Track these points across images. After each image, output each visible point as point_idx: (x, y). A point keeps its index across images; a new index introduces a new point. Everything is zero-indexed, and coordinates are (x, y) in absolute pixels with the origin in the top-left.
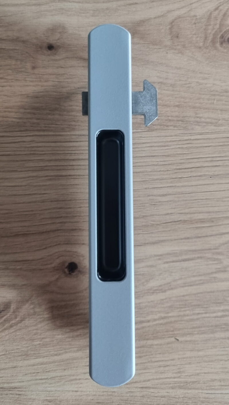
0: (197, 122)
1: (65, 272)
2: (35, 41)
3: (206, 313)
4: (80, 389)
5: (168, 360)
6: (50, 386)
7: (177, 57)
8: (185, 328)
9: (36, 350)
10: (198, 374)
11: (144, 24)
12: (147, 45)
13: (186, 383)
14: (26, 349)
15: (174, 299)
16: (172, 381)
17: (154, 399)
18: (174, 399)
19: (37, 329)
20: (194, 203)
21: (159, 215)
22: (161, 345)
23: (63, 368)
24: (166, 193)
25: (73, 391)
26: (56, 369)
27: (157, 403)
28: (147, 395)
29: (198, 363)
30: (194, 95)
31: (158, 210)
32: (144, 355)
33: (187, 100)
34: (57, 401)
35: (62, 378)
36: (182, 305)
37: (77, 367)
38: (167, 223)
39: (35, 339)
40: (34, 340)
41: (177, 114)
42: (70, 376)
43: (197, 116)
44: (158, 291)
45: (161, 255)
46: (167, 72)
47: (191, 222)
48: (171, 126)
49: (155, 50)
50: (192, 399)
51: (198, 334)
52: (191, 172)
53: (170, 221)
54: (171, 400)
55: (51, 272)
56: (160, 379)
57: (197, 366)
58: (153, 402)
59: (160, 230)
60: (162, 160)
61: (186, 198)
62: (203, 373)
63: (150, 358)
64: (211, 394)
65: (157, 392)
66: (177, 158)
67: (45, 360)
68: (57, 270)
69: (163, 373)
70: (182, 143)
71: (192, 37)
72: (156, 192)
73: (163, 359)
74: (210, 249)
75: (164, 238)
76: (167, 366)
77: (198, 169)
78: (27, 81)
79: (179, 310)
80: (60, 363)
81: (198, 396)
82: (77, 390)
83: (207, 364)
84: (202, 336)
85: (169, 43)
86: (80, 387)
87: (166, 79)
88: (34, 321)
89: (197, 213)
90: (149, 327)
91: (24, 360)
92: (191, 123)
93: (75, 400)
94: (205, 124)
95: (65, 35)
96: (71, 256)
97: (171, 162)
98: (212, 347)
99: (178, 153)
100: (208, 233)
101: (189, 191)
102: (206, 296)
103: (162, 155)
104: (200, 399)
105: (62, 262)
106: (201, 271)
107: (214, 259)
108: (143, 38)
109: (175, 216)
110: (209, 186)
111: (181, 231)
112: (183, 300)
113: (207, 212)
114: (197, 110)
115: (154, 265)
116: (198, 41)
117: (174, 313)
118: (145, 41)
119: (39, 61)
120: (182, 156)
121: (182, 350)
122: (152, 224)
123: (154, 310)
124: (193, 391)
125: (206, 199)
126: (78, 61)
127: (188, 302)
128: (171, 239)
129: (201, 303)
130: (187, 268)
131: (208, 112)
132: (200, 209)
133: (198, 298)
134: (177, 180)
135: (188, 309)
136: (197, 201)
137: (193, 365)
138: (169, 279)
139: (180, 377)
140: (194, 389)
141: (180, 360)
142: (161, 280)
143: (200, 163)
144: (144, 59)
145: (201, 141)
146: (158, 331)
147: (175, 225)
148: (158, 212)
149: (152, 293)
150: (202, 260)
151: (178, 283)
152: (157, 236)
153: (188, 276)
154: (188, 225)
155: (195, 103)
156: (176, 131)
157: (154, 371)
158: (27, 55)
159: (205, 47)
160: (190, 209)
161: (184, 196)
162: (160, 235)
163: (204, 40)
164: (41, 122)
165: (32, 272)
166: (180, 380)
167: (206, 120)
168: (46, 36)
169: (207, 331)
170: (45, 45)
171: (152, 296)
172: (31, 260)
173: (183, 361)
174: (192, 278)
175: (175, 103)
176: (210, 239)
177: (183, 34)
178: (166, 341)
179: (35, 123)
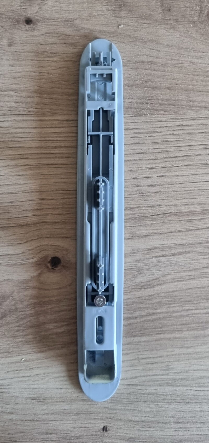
0: (191, 106)
1: (48, 267)
2: (10, 14)
3: (196, 309)
4: (65, 387)
5: (156, 357)
6: (33, 383)
7: (169, 33)
8: (174, 325)
9: (19, 347)
10: (187, 371)
12: (136, 19)
13: (175, 380)
14: (8, 346)
15: (163, 295)
16: (161, 379)
17: (142, 396)
18: (161, 396)
19: (19, 326)
20: (185, 194)
21: (147, 207)
22: (149, 342)
23: (47, 365)
24: (155, 184)
25: (57, 389)
26: (39, 366)
27: (144, 400)
28: (133, 392)
29: (187, 360)
30: (187, 75)
31: (146, 202)
32: (131, 352)
33: (179, 82)
34: (40, 399)
35: (46, 375)
36: (172, 301)
38: (156, 215)
40: (16, 337)
41: (168, 97)
42: (55, 373)
43: (190, 99)
44: (146, 287)
45: (149, 249)
46: (157, 50)
47: (181, 214)
48: (161, 110)
49: (145, 25)
50: (181, 396)
51: (187, 330)
52: (183, 160)
53: (158, 213)
54: (159, 397)
55: (32, 267)
56: (147, 376)
57: (186, 363)
58: (140, 399)
59: (148, 223)
60: (151, 148)
61: (177, 189)
62: (192, 370)
63: (138, 355)
64: (200, 391)
65: (144, 389)
66: (167, 146)
67: (28, 357)
68: (40, 265)
69: (151, 370)
70: (173, 129)
71: (185, 10)
72: (144, 182)
73: (151, 356)
74: (201, 243)
75: (153, 231)
76: (155, 363)
77: (190, 157)
78: (3, 59)
79: (168, 306)
80: (44, 360)
81: (187, 393)
82: (61, 388)
83: (196, 361)
84: (192, 332)
85: (160, 17)
87: (157, 57)
88: (16, 317)
89: (189, 205)
90: (136, 323)
91: (6, 357)
92: (184, 107)
93: (60, 397)
94: (198, 108)
95: (45, 7)
96: (54, 250)
97: (161, 150)
98: (202, 344)
99: (168, 139)
100: (200, 226)
101: (180, 181)
102: (196, 292)
103: (151, 142)
104: (188, 396)
105: (44, 256)
106: (191, 266)
107: (205, 254)
108: (131, 11)
109: (164, 208)
110: (202, 176)
111: (171, 224)
112: (172, 296)
113: (199, 204)
114: (190, 93)
115: (142, 260)
116: (192, 14)
117: (162, 309)
118: (134, 15)
119: (15, 37)
120: (172, 143)
121: (171, 347)
122: (140, 216)
123: (141, 306)
124: (182, 388)
125: (199, 190)
126: (60, 37)
127: (177, 298)
128: (161, 233)
129: (191, 299)
130: (177, 263)
131: (202, 95)
132: (192, 200)
133: (188, 294)
134: (167, 169)
135: (177, 305)
136: (189, 191)
137: (182, 362)
138: (157, 274)
139: (168, 374)
140: (183, 386)
141: (168, 357)
142: (149, 276)
143: (193, 150)
144: (132, 35)
145: (194, 127)
146: (145, 328)
147: (165, 217)
148: (146, 204)
149: (139, 289)
150: (193, 255)
151: (167, 278)
152: (146, 229)
153: (178, 271)
154: (178, 218)
155: (187, 85)
156: (166, 116)
157: (141, 368)
158: (3, 30)
159: (200, 22)
160: (181, 200)
161: (174, 187)
162: (148, 228)
163: (199, 14)
164: (19, 105)
165: (12, 267)
166: (168, 377)
167: (199, 103)
168: (23, 8)
169: (197, 328)
170: (23, 18)
171: (140, 292)
172: (12, 255)
173: (172, 358)
174: (182, 274)
175: (166, 85)
176: (202, 232)
177: (175, 7)
178: (154, 337)
179: (13, 107)
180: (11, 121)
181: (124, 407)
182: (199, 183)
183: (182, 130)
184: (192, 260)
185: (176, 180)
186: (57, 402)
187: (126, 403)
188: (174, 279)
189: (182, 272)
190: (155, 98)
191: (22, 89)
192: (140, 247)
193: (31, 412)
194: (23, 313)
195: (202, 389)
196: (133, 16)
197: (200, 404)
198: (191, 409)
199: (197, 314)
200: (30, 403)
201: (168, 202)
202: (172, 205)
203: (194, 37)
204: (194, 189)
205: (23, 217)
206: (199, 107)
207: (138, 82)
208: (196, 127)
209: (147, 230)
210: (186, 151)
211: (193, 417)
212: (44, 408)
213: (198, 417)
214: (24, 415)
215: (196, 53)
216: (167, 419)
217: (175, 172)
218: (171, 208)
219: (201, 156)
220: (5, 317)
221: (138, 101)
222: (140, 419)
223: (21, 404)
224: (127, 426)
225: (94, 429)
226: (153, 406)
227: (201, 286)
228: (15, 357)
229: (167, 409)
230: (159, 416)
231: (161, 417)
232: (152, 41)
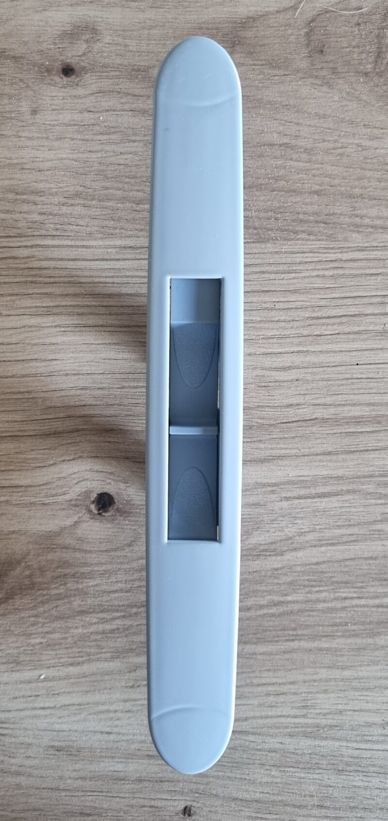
0: (357, 226)
1: (90, 511)
2: (37, 58)
3: (359, 598)
4: (116, 730)
5: (284, 684)
6: (60, 721)
7: (320, 93)
8: (319, 625)
9: (35, 653)
10: (341, 712)
11: (255, 25)
12: (261, 67)
13: (318, 727)
14: (16, 651)
15: (299, 569)
16: (291, 723)
17: (256, 754)
18: (292, 756)
19: (36, 616)
20: (343, 385)
21: (273, 407)
22: (271, 654)
23: (85, 689)
24: (289, 365)
25: (102, 733)
26: (71, 690)
27: (261, 762)
28: (241, 746)
29: (340, 690)
30: (352, 170)
31: (272, 397)
33: (337, 181)
35: (82, 707)
36: (315, 581)
37: (110, 689)
38: (289, 422)
39: (33, 634)
40: (31, 634)
41: (315, 208)
42: (97, 704)
43: (356, 212)
44: (268, 554)
45: (275, 485)
46: (297, 124)
47: (336, 421)
48: (303, 232)
49: (276, 78)
50: (328, 758)
51: (343, 636)
52: (341, 324)
53: (294, 420)
54: (288, 757)
55: (63, 509)
56: (267, 717)
57: (339, 697)
58: (254, 760)
59: (275, 436)
60: (282, 299)
61: (328, 376)
63: (250, 677)
64: (365, 749)
65: (260, 741)
66: (313, 296)
67: (51, 673)
68: (76, 506)
69: (274, 706)
70: (323, 266)
71: (350, 51)
72: (268, 362)
73: (274, 680)
74: (371, 476)
75: (283, 452)
76: (282, 694)
77: (355, 318)
78: (21, 137)
79: (307, 589)
80: (79, 680)
81: (339, 753)
82: (110, 731)
83: (359, 693)
85: (304, 64)
86: (116, 726)
87: (296, 136)
88: (32, 600)
89: (350, 405)
90: (248, 619)
91: (12, 671)
92: (344, 228)
93: (107, 749)
94: (370, 230)
95: (97, 46)
96: (103, 480)
97: (301, 303)
98: (370, 663)
99: (315, 285)
100: (370, 445)
101: (334, 362)
102: (361, 565)
103: (282, 290)
104: (342, 759)
105: (86, 491)
106: (352, 517)
107: (378, 496)
108: (252, 53)
109: (305, 410)
110: (375, 352)
111: (316, 439)
112: (316, 572)
113: (370, 403)
114: (357, 202)
115: (262, 503)
116: (362, 60)
117: (298, 595)
118: (256, 60)
119: (44, 98)
120: (322, 292)
121: (311, 665)
122: (261, 423)
123: (259, 587)
124: (331, 742)
125: (368, 378)
126: (122, 98)
127: (326, 575)
128: (297, 455)
129: (351, 578)
130: (326, 511)
131: (379, 206)
132: (356, 397)
133: (346, 569)
134: (310, 338)
135: (325, 588)
136: (350, 381)
137: (332, 695)
138: (289, 529)
139: (306, 715)
140: (333, 739)
141: (307, 684)
142: (275, 532)
143: (359, 306)
144: (253, 96)
145: (362, 264)
146: (265, 628)
147: (305, 427)
148: (272, 402)
149: (255, 556)
150: (356, 497)
151: (307, 538)
152: (270, 446)
153: (328, 526)
154: (330, 428)
155: (352, 187)
156: (312, 242)
157: (256, 702)
158: (22, 86)
159: (377, 73)
160: (335, 397)
161: (324, 371)
162: (275, 446)
163: (376, 58)
164: (47, 219)
165: (27, 509)
166: (306, 721)
167: (373, 221)
168: (59, 48)
169: (360, 632)
170: (58, 65)
171: (257, 562)
172: (27, 487)
173: (313, 685)
174: (336, 531)
175: (311, 187)
176: (373, 456)
177: (332, 46)
178: (282, 647)
179: (36, 222)
180: (31, 247)
181: (223, 773)
182: (369, 366)
183: (341, 268)
184: (355, 507)
185: (328, 360)
186: (101, 757)
187: (227, 765)
188: (320, 540)
189: (335, 529)
190: (292, 210)
191: (53, 190)
192: (259, 481)
193: (53, 773)
194: (45, 592)
195: (368, 746)
196: (256, 62)
197: (365, 774)
198: (346, 782)
199: (361, 606)
200: (52, 756)
201: (312, 400)
202: (320, 405)
203: (365, 101)
204: (360, 377)
205: (49, 419)
206: (372, 227)
207: (261, 181)
208: (365, 264)
209: (271, 449)
210: (347, 307)
211: (350, 798)
212: (77, 766)
213: (359, 798)
214: (42, 778)
215: (369, 130)
216: (302, 798)
217: (325, 345)
218: (318, 410)
219: (373, 317)
220: (12, 598)
221: (261, 215)
222: (252, 797)
223: (36, 758)
224: (227, 808)
225: (167, 811)
226: (277, 773)
227: (369, 555)
228: (29, 671)
229: (302, 780)
230: (288, 793)
231: (291, 795)
232: (288, 107)
